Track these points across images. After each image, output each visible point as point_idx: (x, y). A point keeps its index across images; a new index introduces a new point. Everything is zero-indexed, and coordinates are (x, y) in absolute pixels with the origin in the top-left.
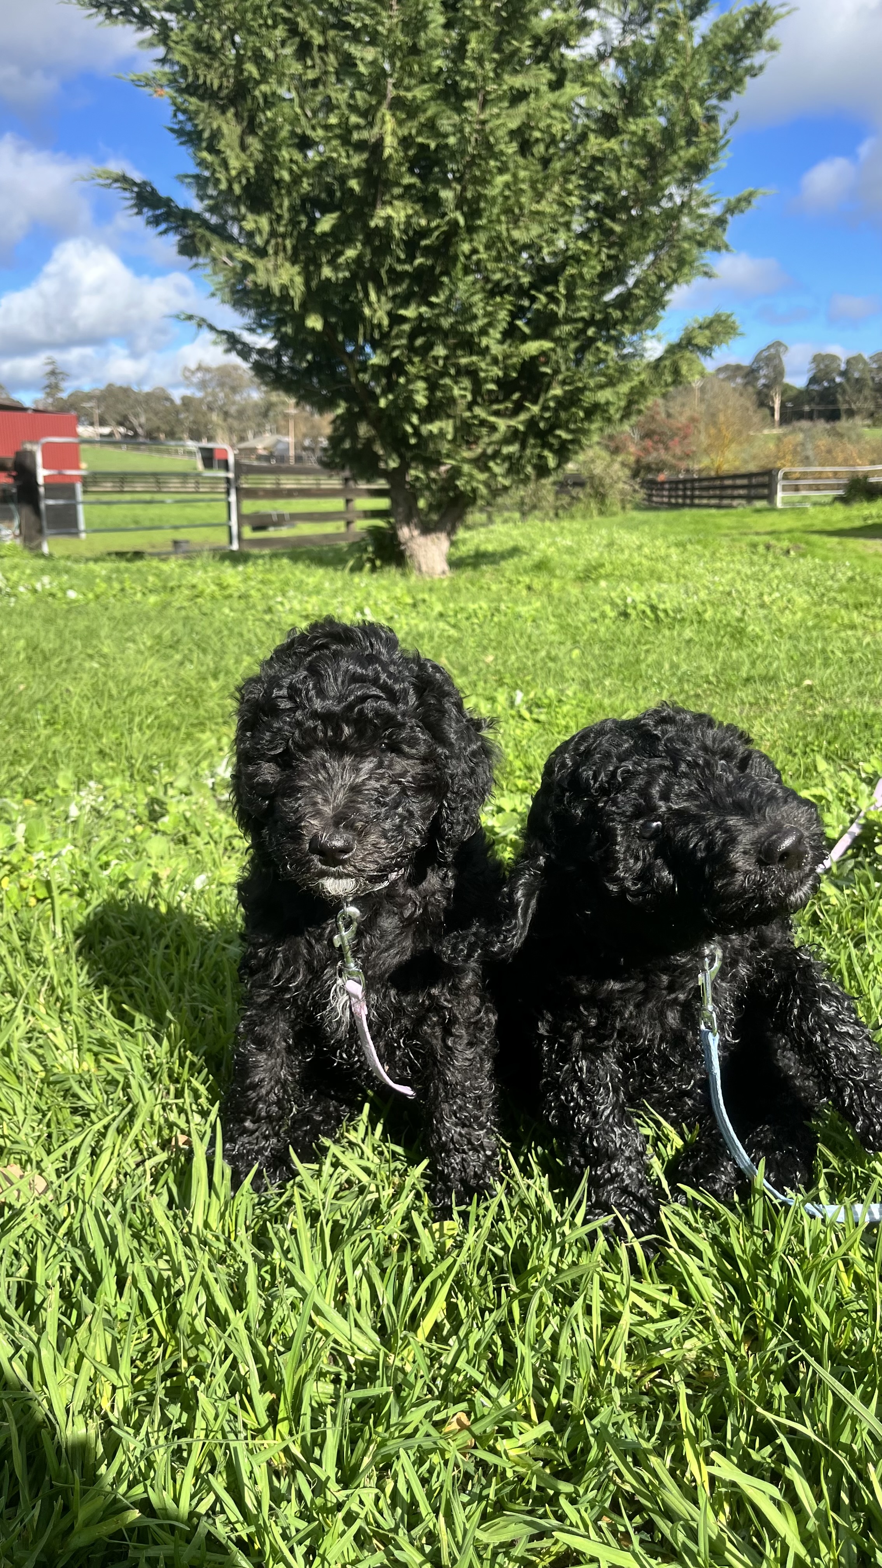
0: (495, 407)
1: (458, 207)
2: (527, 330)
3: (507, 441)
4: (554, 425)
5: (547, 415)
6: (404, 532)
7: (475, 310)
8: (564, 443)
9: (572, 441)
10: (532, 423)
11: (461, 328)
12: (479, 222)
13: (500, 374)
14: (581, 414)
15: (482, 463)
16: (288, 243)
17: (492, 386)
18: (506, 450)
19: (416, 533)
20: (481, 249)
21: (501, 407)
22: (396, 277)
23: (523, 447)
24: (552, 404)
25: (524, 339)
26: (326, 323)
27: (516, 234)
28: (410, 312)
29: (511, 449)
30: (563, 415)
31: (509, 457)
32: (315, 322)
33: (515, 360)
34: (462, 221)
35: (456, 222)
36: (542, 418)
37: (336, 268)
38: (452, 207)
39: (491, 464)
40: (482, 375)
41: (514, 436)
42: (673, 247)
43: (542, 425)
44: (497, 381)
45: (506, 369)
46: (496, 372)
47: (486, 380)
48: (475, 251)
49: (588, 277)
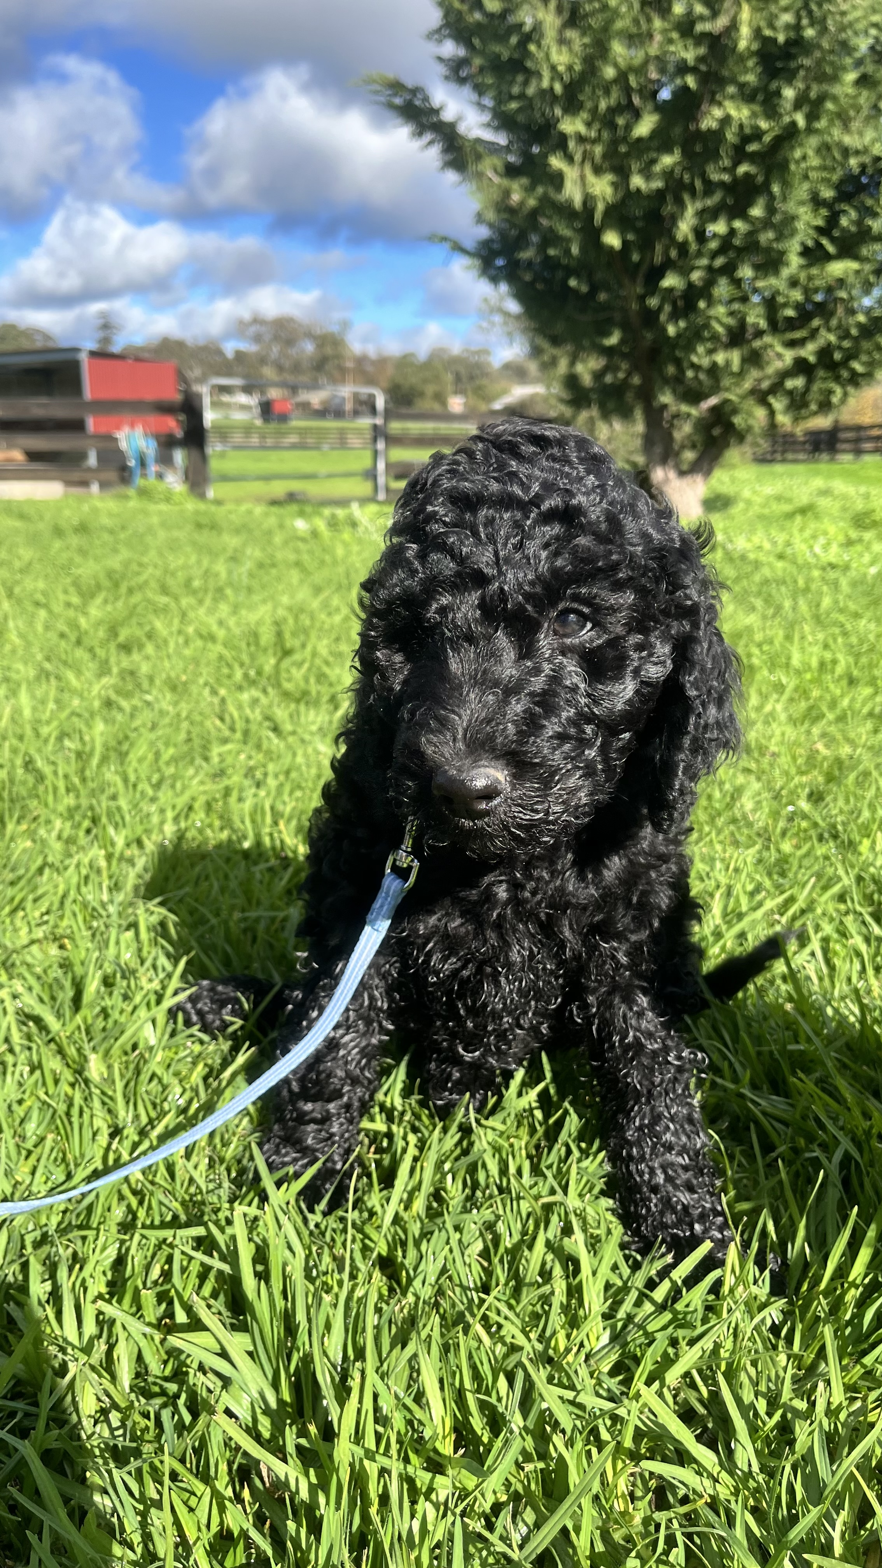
0: (788, 335)
1: (797, 107)
2: (831, 249)
3: (785, 374)
4: (851, 355)
5: (846, 345)
6: (658, 474)
7: (797, 224)
8: (854, 375)
9: (862, 375)
10: (825, 353)
11: (776, 245)
12: (817, 125)
13: (800, 297)
15: (762, 397)
16: (598, 150)
17: (790, 312)
18: (790, 384)
19: (672, 474)
20: (810, 153)
21: (798, 335)
22: (710, 187)
23: (810, 381)
24: (854, 332)
25: (828, 257)
26: (625, 243)
27: (847, 140)
28: (719, 227)
29: (796, 383)
30: (865, 345)
31: (790, 393)
32: (612, 239)
33: (818, 282)
34: (802, 124)
35: (794, 124)
36: (840, 348)
37: (648, 176)
38: (790, 107)
39: (772, 400)
40: (781, 299)
41: (801, 367)
43: (837, 356)
44: (798, 306)
45: (807, 292)
46: (797, 295)
47: (785, 305)
48: (804, 158)
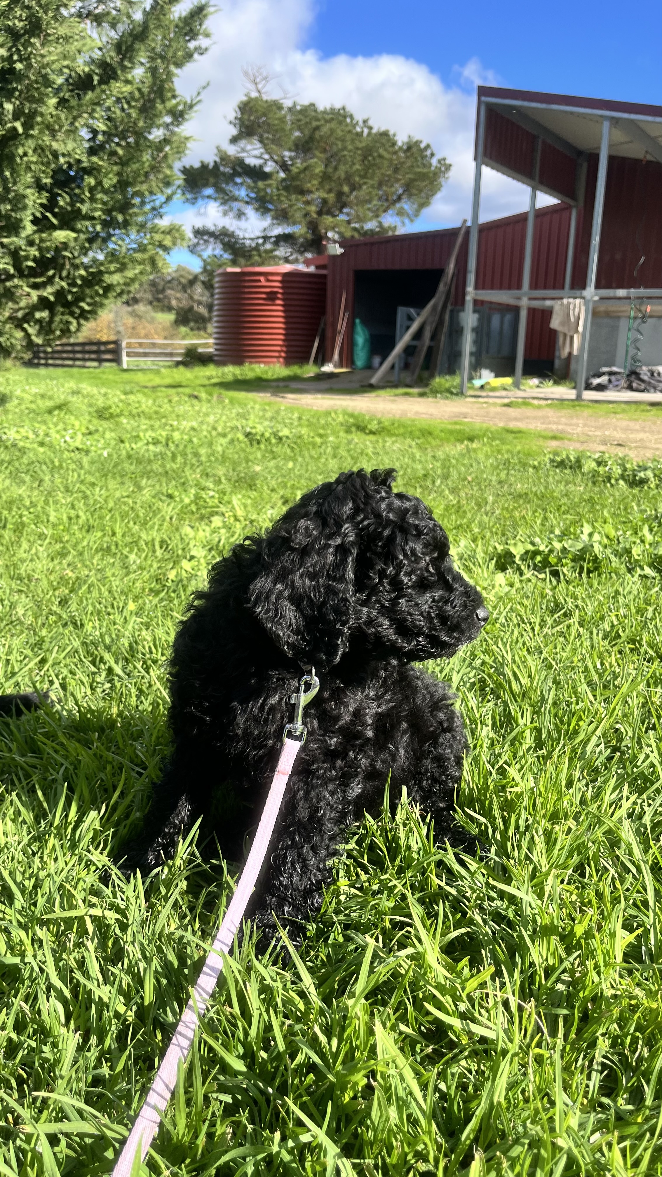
0: (32, 280)
1: (16, 118)
2: (55, 221)
3: (34, 308)
4: (79, 298)
5: (75, 290)
7: (27, 201)
8: (84, 312)
9: (89, 312)
10: (60, 294)
11: (13, 214)
12: (32, 132)
13: (37, 253)
14: (101, 292)
15: (18, 323)
17: (31, 264)
18: (38, 315)
20: (30, 152)
21: (38, 280)
23: (52, 314)
24: (79, 282)
25: (54, 228)
27: (55, 145)
29: (44, 314)
30: (88, 291)
31: (39, 321)
33: (48, 244)
34: (20, 130)
35: (15, 129)
36: (70, 292)
38: (10, 117)
39: (26, 326)
40: (23, 253)
41: (43, 303)
42: (159, 171)
43: (69, 298)
44: (35, 260)
45: (40, 249)
46: (34, 252)
47: (27, 258)
48: (25, 154)
49: (106, 186)
